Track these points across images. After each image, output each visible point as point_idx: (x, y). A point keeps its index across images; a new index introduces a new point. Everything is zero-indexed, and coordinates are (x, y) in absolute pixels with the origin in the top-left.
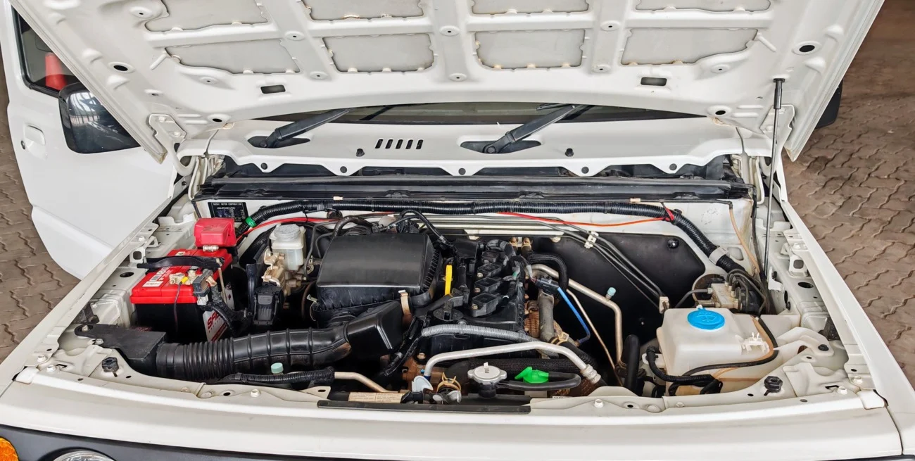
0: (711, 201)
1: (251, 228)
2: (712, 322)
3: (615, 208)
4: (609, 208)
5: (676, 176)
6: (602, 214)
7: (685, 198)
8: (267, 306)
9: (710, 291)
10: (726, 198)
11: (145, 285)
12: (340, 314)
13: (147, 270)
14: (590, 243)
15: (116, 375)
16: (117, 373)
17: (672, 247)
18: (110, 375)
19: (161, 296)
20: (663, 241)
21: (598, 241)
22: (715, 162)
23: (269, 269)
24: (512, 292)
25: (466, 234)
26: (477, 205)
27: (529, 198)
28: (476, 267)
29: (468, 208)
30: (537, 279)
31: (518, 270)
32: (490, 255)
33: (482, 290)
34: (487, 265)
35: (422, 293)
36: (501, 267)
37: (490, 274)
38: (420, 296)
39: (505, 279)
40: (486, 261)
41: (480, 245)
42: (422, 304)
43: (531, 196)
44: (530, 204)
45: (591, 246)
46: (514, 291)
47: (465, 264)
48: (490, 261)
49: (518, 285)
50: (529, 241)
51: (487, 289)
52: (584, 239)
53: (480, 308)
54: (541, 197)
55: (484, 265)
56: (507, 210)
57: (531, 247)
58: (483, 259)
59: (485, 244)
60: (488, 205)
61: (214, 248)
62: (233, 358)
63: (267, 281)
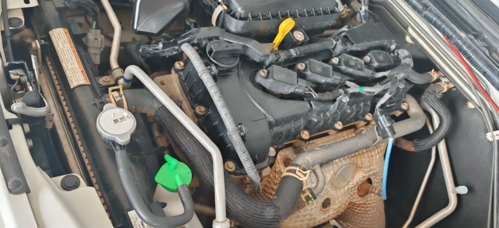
24: (327, 96)
25: (408, 31)
26: (430, 11)
27: (475, 44)
28: (345, 51)
29: (420, 7)
30: (380, 112)
31: (376, 89)
32: (381, 58)
33: (305, 69)
34: (356, 60)
35: (236, 18)
36: (367, 73)
37: (343, 67)
38: (234, 20)
39: (348, 83)
40: (367, 58)
41: (391, 44)
42: (233, 29)
43: (479, 43)
44: (474, 51)
45: (491, 140)
46: (331, 98)
47: (340, 41)
48: (371, 61)
49: (341, 97)
50: (451, 85)
51: (308, 73)
52: (491, 128)
53: (267, 77)
54: (487, 52)
55: (355, 58)
56: (449, 37)
57: (445, 90)
58: (369, 54)
59: (397, 48)
60: (439, 18)
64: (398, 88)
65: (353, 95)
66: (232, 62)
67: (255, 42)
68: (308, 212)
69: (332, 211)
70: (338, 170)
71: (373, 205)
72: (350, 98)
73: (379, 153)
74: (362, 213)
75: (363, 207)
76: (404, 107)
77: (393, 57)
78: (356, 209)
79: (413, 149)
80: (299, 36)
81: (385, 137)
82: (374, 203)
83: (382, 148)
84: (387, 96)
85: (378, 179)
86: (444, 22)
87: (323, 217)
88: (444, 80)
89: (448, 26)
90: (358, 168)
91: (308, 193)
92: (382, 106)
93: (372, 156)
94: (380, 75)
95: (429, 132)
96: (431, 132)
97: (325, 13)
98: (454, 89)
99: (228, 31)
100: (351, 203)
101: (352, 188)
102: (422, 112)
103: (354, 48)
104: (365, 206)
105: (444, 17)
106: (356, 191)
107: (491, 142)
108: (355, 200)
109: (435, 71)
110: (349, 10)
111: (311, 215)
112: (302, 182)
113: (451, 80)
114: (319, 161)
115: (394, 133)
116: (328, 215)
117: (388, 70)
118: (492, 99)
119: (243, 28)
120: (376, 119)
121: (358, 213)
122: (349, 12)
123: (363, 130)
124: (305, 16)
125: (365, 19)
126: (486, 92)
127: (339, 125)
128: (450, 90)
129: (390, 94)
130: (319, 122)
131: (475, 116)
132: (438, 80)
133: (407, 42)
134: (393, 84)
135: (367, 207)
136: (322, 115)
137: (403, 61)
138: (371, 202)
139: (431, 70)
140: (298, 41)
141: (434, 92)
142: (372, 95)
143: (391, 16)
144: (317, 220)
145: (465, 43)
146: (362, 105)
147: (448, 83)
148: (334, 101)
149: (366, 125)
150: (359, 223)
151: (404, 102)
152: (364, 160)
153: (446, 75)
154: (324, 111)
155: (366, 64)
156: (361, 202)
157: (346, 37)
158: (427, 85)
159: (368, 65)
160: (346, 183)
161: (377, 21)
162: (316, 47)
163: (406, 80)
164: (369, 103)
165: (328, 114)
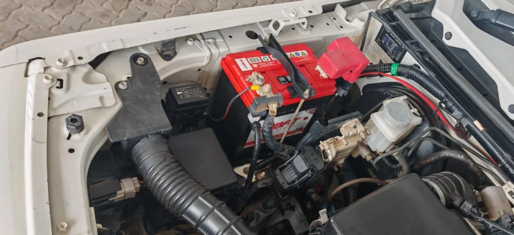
1: (390, 74)
8: (296, 171)
13: (262, 45)
15: (69, 138)
18: (66, 132)
19: (237, 81)
23: (338, 137)
61: (324, 75)
62: (185, 211)
63: (322, 148)
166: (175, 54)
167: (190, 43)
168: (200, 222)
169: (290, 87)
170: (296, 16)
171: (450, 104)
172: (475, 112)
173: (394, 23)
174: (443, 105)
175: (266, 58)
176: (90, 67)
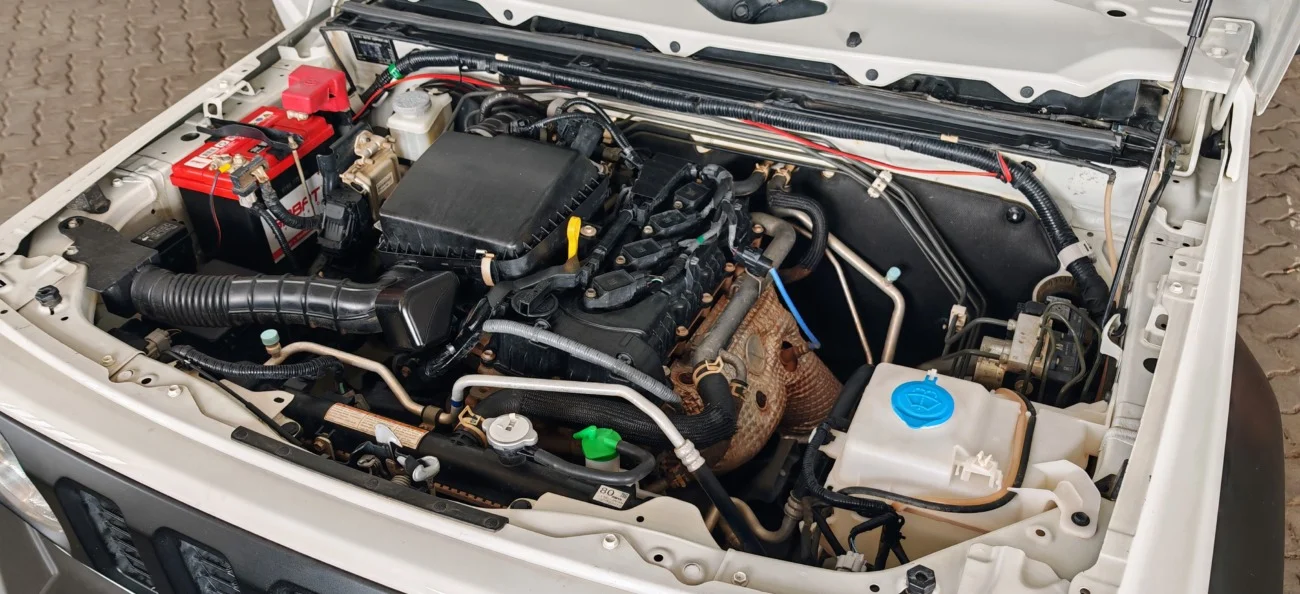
0: (1079, 162)
1: (394, 80)
2: (925, 412)
3: (918, 143)
4: (910, 142)
5: (1032, 109)
6: (897, 148)
7: (1037, 149)
8: (336, 221)
9: (1011, 324)
10: (1108, 163)
11: (188, 164)
12: (406, 261)
13: (209, 136)
14: (876, 190)
15: (52, 313)
16: (55, 310)
17: (1013, 221)
18: (46, 310)
19: (203, 182)
20: (999, 206)
21: (888, 189)
22: (1122, 88)
23: (359, 162)
24: (673, 272)
25: (693, 141)
26: (703, 101)
27: (778, 106)
28: (649, 214)
29: (688, 104)
30: (738, 250)
31: (715, 230)
32: (691, 192)
33: (628, 261)
34: (669, 214)
35: (515, 258)
36: (690, 220)
37: (663, 231)
38: (512, 261)
39: (682, 244)
40: (678, 204)
41: (689, 170)
42: (516, 273)
43: (782, 102)
44: (784, 114)
45: (876, 195)
46: (679, 270)
47: (635, 206)
48: (685, 205)
49: (688, 262)
50: (791, 168)
51: (635, 261)
52: (867, 183)
53: (598, 296)
54: (798, 107)
55: (665, 213)
56: (747, 117)
57: (788, 178)
58: (676, 198)
59: (699, 169)
60: (719, 103)
61: (301, 116)
62: (228, 307)
63: (348, 182)
64: (737, 211)
65: (699, 252)
66: (551, 305)
67: (554, 269)
68: (749, 422)
69: (775, 408)
70: (744, 351)
71: (815, 374)
72: (697, 256)
73: (772, 303)
74: (810, 394)
75: (805, 385)
76: (759, 230)
77: (704, 182)
78: (799, 393)
79: (806, 272)
80: (589, 231)
81: (763, 273)
82: (813, 370)
83: (772, 294)
84: (733, 229)
85: (794, 336)
86: (727, 104)
87: (769, 420)
88: (778, 167)
89: (735, 105)
90: (764, 334)
91: (735, 385)
92: (736, 243)
93: (768, 310)
94: (706, 211)
95: (807, 238)
96: (810, 236)
97: (594, 186)
98: (798, 169)
99: (513, 279)
100: (787, 387)
101: (775, 364)
102: (782, 222)
103: (656, 202)
104: (807, 380)
105: (725, 100)
106: (782, 367)
107: (880, 198)
108: (789, 380)
109: (760, 164)
110: (610, 164)
111: (754, 424)
112: (720, 374)
113: (787, 162)
114: (720, 345)
115: (770, 262)
116: (772, 413)
117: (710, 201)
118: (843, 150)
119: (528, 263)
120: (741, 263)
121: (805, 397)
122: (611, 167)
123: (735, 288)
124: (577, 205)
125: (638, 162)
126: (831, 148)
127: (708, 298)
128: (792, 174)
129: (734, 223)
130: (685, 307)
131: (843, 183)
132: (772, 172)
133: (702, 154)
134: (728, 210)
135: (810, 381)
136: (683, 297)
137: (718, 179)
138: (810, 371)
139: (755, 167)
140: (592, 237)
141: (778, 188)
142: (715, 239)
143: (661, 136)
144: (766, 426)
145: (768, 112)
146: (713, 258)
147: (785, 168)
148: (684, 272)
149: (734, 280)
150: (818, 411)
151: (754, 225)
152: (763, 322)
153: (776, 160)
154: (682, 291)
155: (681, 210)
156: (798, 378)
157: (636, 197)
158: (763, 187)
159: (685, 209)
160: (764, 361)
161: (653, 155)
162: (616, 229)
163: (737, 197)
164: (719, 251)
165: (687, 291)
166: (109, 202)
167: (118, 183)
168: (251, 306)
169: (270, 150)
170: (229, 84)
171: (469, 61)
172: (489, 47)
173: (354, 22)
174: (465, 68)
175: (222, 144)
176: (20, 258)
